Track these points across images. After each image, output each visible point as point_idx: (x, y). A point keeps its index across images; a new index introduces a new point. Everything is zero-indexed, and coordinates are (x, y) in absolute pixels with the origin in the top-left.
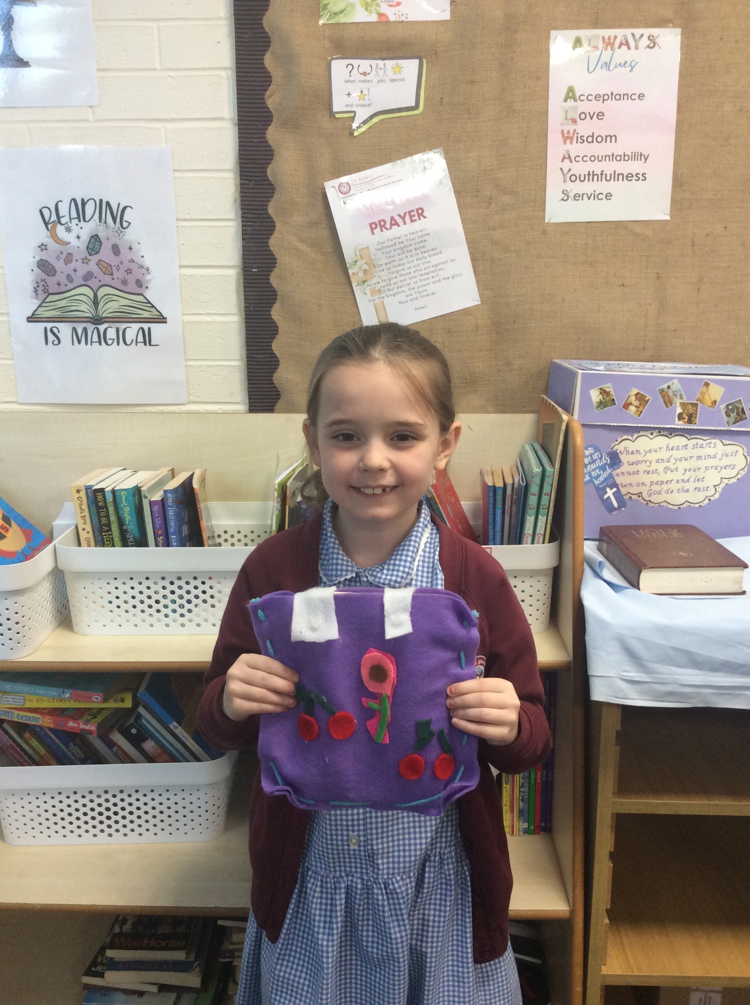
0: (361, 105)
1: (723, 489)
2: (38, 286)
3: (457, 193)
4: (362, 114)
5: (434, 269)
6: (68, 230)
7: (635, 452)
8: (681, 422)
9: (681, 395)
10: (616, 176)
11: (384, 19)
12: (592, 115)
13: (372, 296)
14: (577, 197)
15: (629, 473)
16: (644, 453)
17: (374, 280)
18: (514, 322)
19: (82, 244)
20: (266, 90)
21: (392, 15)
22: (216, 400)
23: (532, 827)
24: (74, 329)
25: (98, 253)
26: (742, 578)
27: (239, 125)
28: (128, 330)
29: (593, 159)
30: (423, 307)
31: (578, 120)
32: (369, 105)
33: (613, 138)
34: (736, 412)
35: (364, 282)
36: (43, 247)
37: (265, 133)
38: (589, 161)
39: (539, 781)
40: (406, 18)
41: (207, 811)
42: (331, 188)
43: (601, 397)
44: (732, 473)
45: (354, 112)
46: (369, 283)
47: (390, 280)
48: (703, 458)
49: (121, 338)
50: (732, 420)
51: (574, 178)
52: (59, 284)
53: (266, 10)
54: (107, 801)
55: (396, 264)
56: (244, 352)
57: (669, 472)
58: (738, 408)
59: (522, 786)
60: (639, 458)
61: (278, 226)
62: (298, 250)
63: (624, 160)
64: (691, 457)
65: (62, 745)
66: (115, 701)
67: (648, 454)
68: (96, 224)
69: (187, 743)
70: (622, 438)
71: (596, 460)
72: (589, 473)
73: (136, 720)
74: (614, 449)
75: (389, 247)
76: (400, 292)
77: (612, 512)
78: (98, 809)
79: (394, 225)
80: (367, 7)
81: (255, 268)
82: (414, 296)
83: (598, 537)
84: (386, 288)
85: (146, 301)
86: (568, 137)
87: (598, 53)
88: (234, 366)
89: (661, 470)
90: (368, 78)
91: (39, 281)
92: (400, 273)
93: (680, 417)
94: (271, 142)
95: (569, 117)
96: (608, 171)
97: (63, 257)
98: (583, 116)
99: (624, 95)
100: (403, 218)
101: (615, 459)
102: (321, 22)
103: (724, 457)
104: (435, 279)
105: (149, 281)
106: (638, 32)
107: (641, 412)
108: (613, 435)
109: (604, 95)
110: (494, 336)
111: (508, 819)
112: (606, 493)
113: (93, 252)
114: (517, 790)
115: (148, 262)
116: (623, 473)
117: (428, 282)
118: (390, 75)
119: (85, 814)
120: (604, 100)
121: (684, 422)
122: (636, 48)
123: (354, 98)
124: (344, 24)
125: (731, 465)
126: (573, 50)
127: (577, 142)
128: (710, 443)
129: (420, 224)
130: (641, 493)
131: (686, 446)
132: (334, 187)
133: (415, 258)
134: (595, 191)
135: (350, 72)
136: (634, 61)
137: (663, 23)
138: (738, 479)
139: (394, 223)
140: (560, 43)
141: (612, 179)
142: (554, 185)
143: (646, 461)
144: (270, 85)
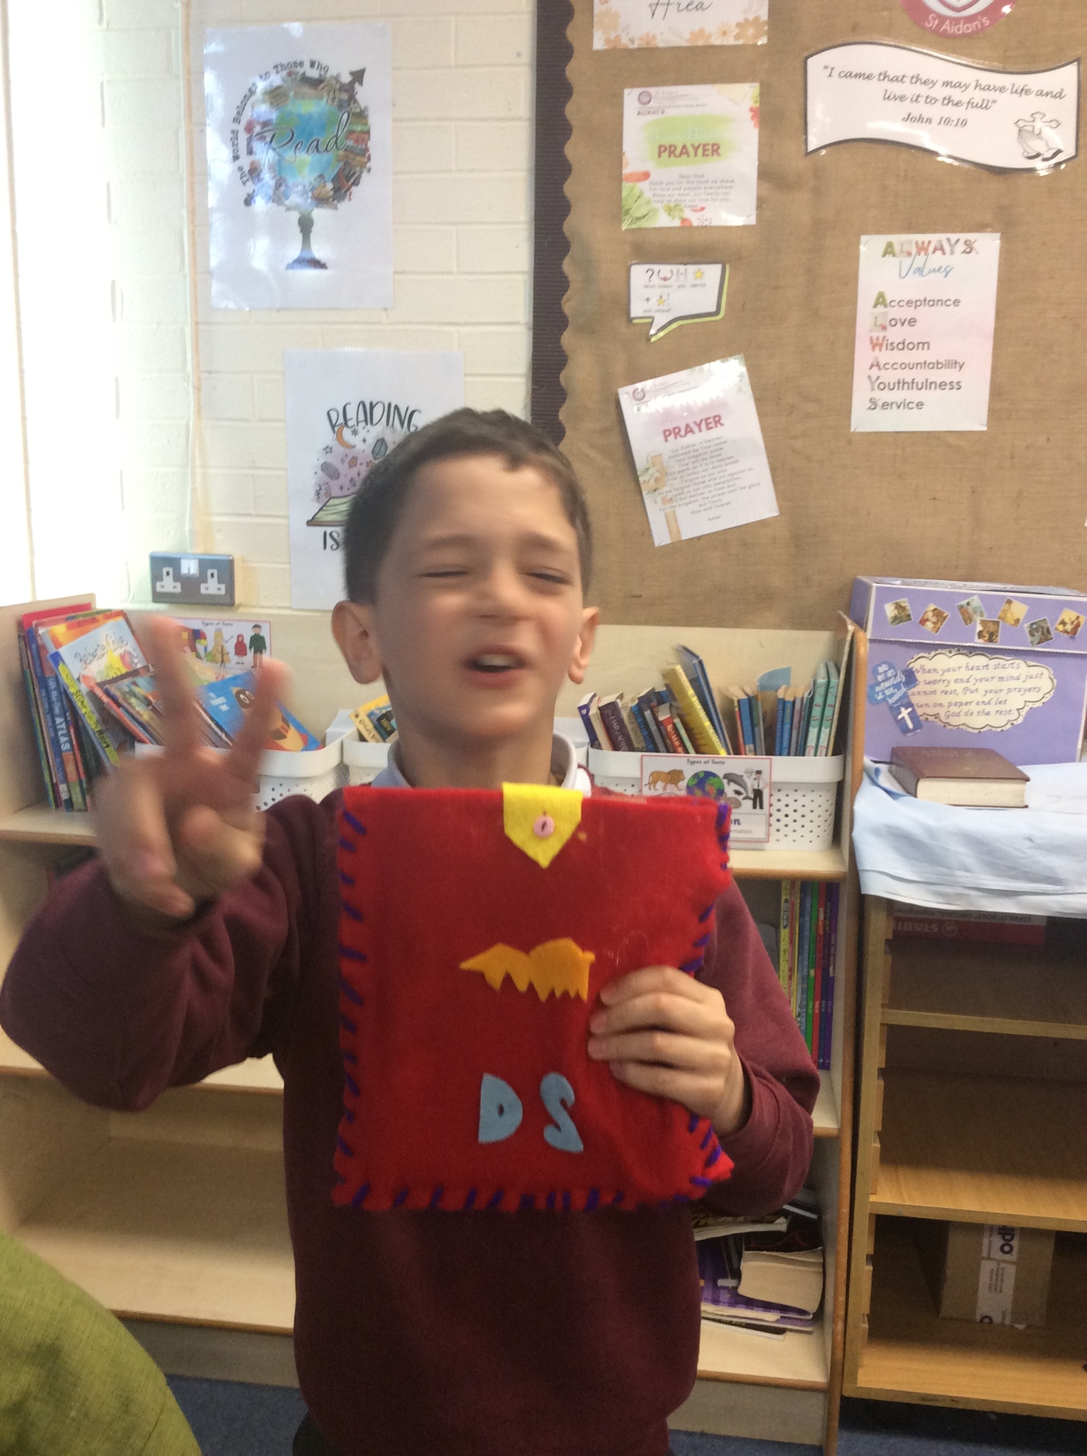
0: (660, 311)
1: (1027, 714)
2: (320, 489)
3: (758, 400)
4: (660, 320)
5: (730, 478)
6: (355, 433)
7: (932, 671)
8: (981, 641)
9: (981, 612)
10: (928, 385)
11: (687, 224)
12: (903, 321)
13: (663, 505)
14: (885, 405)
15: (925, 693)
16: (941, 673)
17: (666, 489)
18: (815, 535)
19: (368, 447)
20: (563, 295)
21: (696, 220)
26: (1024, 791)
27: (534, 329)
29: (903, 366)
30: (717, 518)
31: (888, 326)
33: (924, 345)
34: (1041, 632)
35: (655, 490)
36: (328, 450)
37: (560, 338)
38: (899, 369)
39: (817, 1011)
40: (710, 223)
42: (625, 394)
43: (896, 612)
44: (1037, 696)
45: (653, 318)
46: (660, 491)
47: (682, 489)
48: (1005, 679)
50: (1036, 639)
51: (883, 386)
52: (341, 486)
53: (567, 215)
55: (690, 472)
57: (968, 692)
58: (1043, 628)
60: (937, 677)
61: (568, 432)
62: (587, 456)
63: (937, 368)
64: (992, 678)
68: (384, 428)
70: (919, 656)
71: (890, 678)
74: (910, 667)
75: (682, 454)
76: (693, 502)
77: (907, 733)
79: (690, 432)
80: (670, 211)
82: (709, 505)
83: (888, 761)
84: (679, 497)
86: (876, 344)
87: (909, 260)
89: (960, 690)
90: (667, 283)
91: (322, 484)
92: (694, 482)
93: (980, 635)
94: (565, 348)
95: (879, 324)
96: (920, 379)
97: (347, 460)
98: (894, 322)
99: (938, 301)
100: (699, 425)
101: (910, 679)
102: (624, 227)
103: (1028, 679)
104: (732, 488)
106: (954, 237)
107: (939, 629)
108: (909, 651)
109: (916, 301)
110: (793, 550)
112: (901, 713)
116: (919, 693)
117: (723, 491)
118: (691, 279)
120: (916, 306)
121: (985, 640)
123: (653, 304)
124: (646, 229)
125: (1035, 688)
126: (884, 255)
127: (887, 349)
128: (1013, 664)
129: (716, 432)
130: (938, 714)
131: (987, 666)
132: (627, 393)
133: (710, 466)
134: (905, 400)
135: (650, 277)
136: (949, 266)
137: (980, 228)
138: (1043, 703)
139: (689, 430)
140: (870, 247)
141: (924, 387)
142: (861, 392)
143: (944, 681)
144: (567, 290)
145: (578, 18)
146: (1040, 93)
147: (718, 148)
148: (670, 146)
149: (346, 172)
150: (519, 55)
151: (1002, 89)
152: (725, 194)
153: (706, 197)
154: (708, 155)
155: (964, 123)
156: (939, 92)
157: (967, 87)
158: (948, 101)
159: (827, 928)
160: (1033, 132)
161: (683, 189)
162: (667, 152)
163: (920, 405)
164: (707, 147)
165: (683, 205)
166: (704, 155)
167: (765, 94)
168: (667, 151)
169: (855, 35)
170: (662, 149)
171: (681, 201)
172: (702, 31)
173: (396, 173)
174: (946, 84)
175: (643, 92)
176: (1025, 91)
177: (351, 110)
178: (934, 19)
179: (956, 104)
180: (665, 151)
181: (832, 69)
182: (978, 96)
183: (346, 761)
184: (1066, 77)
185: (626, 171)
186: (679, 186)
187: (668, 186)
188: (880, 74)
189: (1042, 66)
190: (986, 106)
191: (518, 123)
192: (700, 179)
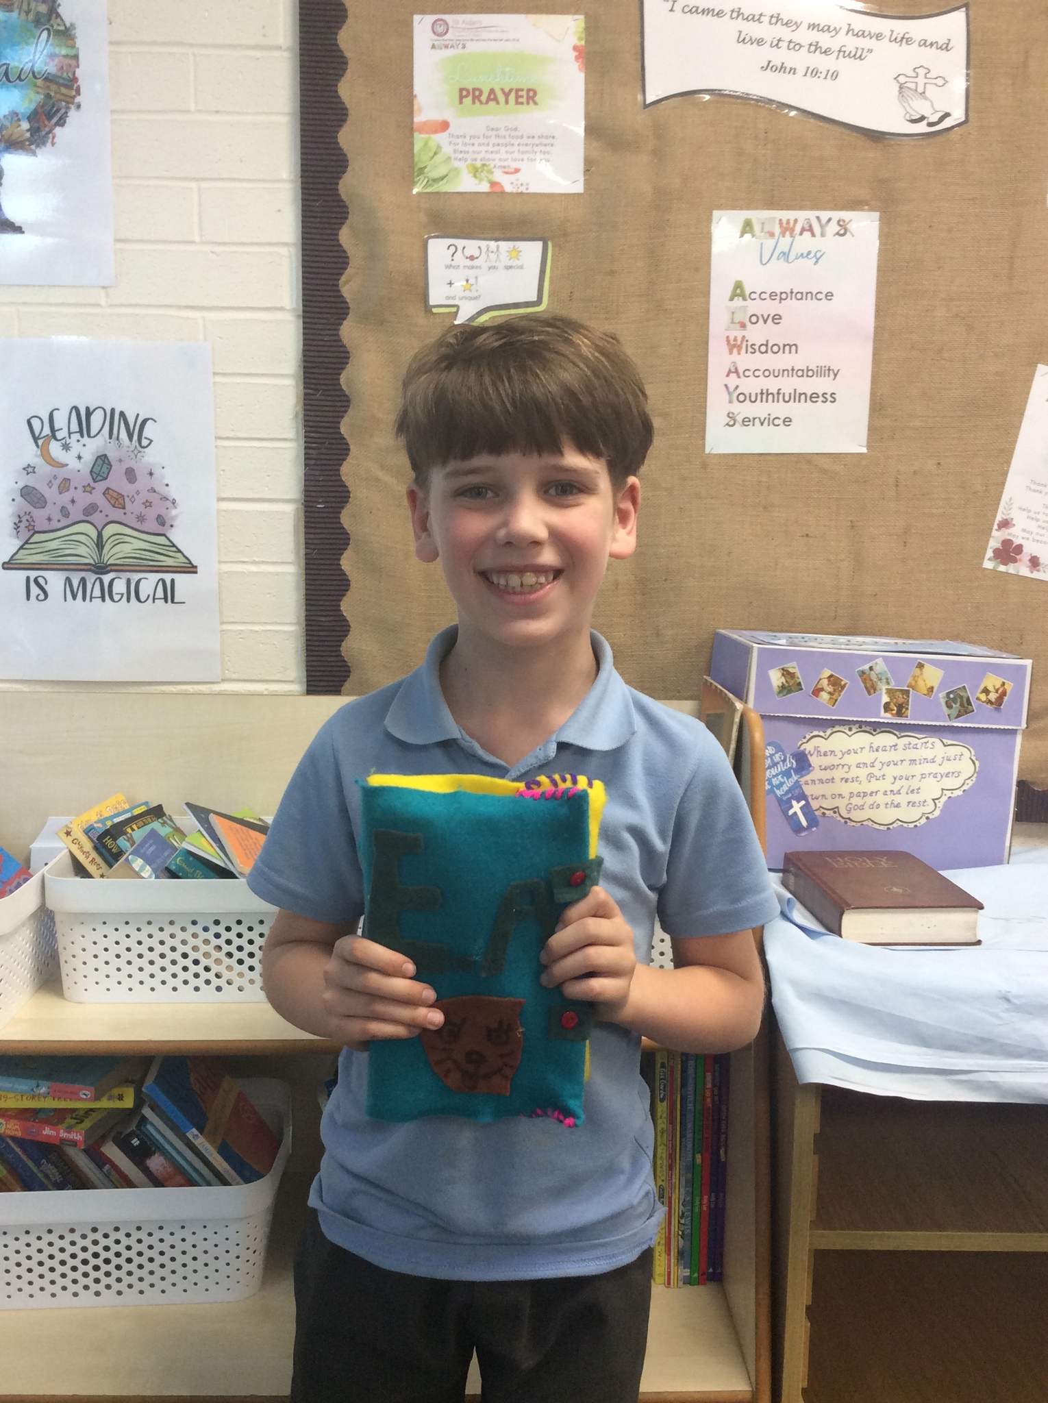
0: (466, 298)
1: (945, 805)
2: (20, 522)
4: (468, 309)
6: (66, 447)
7: (829, 753)
8: (888, 715)
9: (887, 679)
10: (797, 396)
11: (497, 189)
12: (765, 318)
14: (746, 421)
15: (821, 781)
16: (840, 756)
18: (666, 580)
19: (85, 466)
20: (341, 274)
21: (508, 184)
22: (260, 677)
23: (696, 1275)
24: (68, 580)
25: (106, 479)
26: (976, 923)
27: (304, 317)
28: (142, 583)
29: (767, 373)
31: (749, 325)
32: (476, 298)
33: (792, 347)
34: (960, 703)
36: (29, 469)
37: (339, 330)
38: (762, 377)
39: (705, 1208)
40: (527, 189)
41: (238, 1257)
43: (783, 680)
44: (956, 783)
45: (457, 306)
48: (918, 762)
49: (134, 593)
50: (954, 712)
51: (743, 398)
52: (49, 519)
53: (344, 172)
54: (95, 1243)
56: (303, 614)
57: (873, 780)
58: (961, 697)
59: (682, 1216)
60: (835, 761)
61: (354, 450)
62: (378, 480)
63: (808, 376)
64: (902, 761)
65: (31, 1164)
66: (110, 1098)
67: (846, 755)
68: (105, 441)
69: (211, 1159)
70: (812, 734)
71: (778, 763)
72: (769, 780)
73: (138, 1126)
74: (802, 748)
77: (800, 833)
78: (81, 1256)
80: (476, 172)
81: (320, 503)
83: (782, 868)
85: (169, 543)
86: (734, 346)
87: (772, 242)
88: (288, 632)
89: (863, 778)
90: (475, 262)
91: (22, 514)
93: (887, 707)
94: (346, 341)
95: (736, 320)
96: (787, 390)
97: (56, 483)
98: (755, 319)
99: (807, 293)
101: (802, 763)
102: (415, 191)
103: (945, 761)
105: (174, 518)
106: (825, 215)
107: (836, 700)
108: (801, 729)
109: (781, 293)
110: (639, 598)
111: (663, 1264)
112: (791, 807)
113: (99, 478)
114: (675, 1222)
115: (173, 493)
116: (813, 781)
118: (505, 259)
119: (63, 1263)
120: (781, 299)
121: (892, 714)
122: (823, 235)
123: (457, 289)
124: (446, 193)
125: (953, 773)
126: (742, 236)
127: (747, 352)
128: (926, 743)
130: (837, 807)
131: (895, 746)
134: (769, 415)
135: (453, 255)
136: (820, 251)
137: (856, 204)
138: (964, 791)
140: (724, 225)
141: (792, 400)
142: (717, 406)
143: (843, 766)
144: (346, 269)
146: (923, 43)
147: (535, 92)
148: (474, 90)
149: (47, 108)
151: (879, 36)
152: (544, 152)
153: (521, 156)
154: (522, 103)
155: (835, 75)
156: (805, 36)
157: (837, 31)
158: (815, 47)
159: (716, 1098)
160: (916, 90)
161: (491, 145)
162: (470, 98)
163: (787, 421)
164: (520, 93)
165: (492, 166)
166: (517, 103)
167: (592, 29)
168: (470, 95)
170: (464, 93)
171: (489, 160)
173: (113, 112)
174: (812, 26)
175: (439, 20)
176: (905, 40)
177: (52, 26)
179: (825, 52)
180: (467, 96)
182: (852, 43)
183: (50, 904)
184: (953, 25)
185: (417, 119)
186: (486, 141)
187: (473, 141)
188: (733, 11)
189: (925, 12)
190: (861, 56)
191: (277, 53)
192: (513, 133)
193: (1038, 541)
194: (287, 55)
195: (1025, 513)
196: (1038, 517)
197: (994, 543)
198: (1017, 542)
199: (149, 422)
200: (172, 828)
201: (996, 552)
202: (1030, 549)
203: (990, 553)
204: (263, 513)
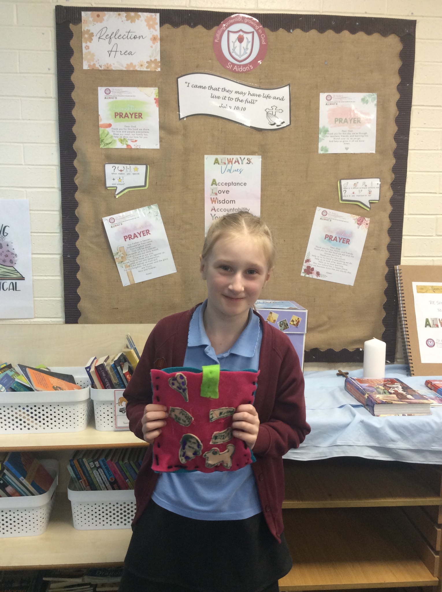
0: (120, 184)
3: (165, 224)
4: (120, 188)
5: (155, 256)
11: (129, 147)
12: (224, 191)
13: (126, 268)
17: (127, 261)
18: (192, 281)
20: (75, 176)
21: (133, 146)
22: (48, 316)
27: (61, 191)
28: (5, 283)
29: (225, 210)
30: (150, 274)
31: (218, 194)
32: (123, 184)
33: (233, 201)
34: (284, 326)
35: (122, 262)
37: (74, 195)
38: (223, 211)
40: (140, 147)
41: (37, 520)
42: (106, 220)
45: (117, 187)
46: (124, 262)
47: (134, 261)
49: (2, 287)
53: (75, 141)
55: (136, 254)
56: (63, 294)
58: (285, 323)
61: (80, 236)
62: (90, 247)
69: (28, 487)
73: (2, 477)
75: (133, 246)
76: (139, 267)
80: (121, 141)
81: (69, 255)
82: (146, 268)
84: (132, 265)
85: (15, 270)
86: (214, 201)
87: (225, 166)
88: (58, 300)
90: (122, 172)
92: (139, 258)
94: (77, 199)
95: (214, 192)
99: (237, 183)
100: (140, 234)
102: (101, 147)
104: (155, 261)
105: (16, 260)
106: (243, 157)
109: (229, 183)
110: (183, 287)
115: (16, 252)
117: (152, 262)
118: (133, 171)
120: (229, 185)
122: (242, 163)
123: (116, 181)
124: (111, 148)
126: (214, 164)
127: (218, 203)
129: (147, 237)
132: (107, 220)
133: (146, 251)
135: (114, 170)
136: (241, 169)
137: (253, 153)
139: (135, 236)
140: (209, 160)
142: (208, 221)
144: (76, 174)
145: (76, 54)
146: (275, 98)
147: (141, 114)
148: (120, 113)
150: (49, 69)
151: (259, 96)
152: (145, 135)
153: (137, 136)
154: (137, 118)
155: (245, 109)
156: (234, 96)
157: (245, 94)
160: (272, 114)
161: (127, 132)
162: (119, 116)
164: (136, 114)
165: (127, 139)
166: (135, 118)
167: (160, 92)
168: (119, 115)
169: (198, 70)
170: (117, 114)
171: (126, 137)
172: (131, 64)
174: (237, 92)
175: (106, 89)
176: (268, 97)
178: (230, 65)
179: (241, 101)
180: (117, 115)
181: (189, 83)
182: (250, 98)
184: (285, 92)
185: (100, 123)
186: (125, 131)
187: (120, 130)
188: (209, 87)
189: (275, 86)
190: (253, 103)
191: (51, 99)
192: (134, 128)
193: (319, 266)
194: (54, 100)
195: (314, 257)
196: (319, 258)
197: (304, 267)
198: (312, 267)
199: (7, 227)
200: (14, 372)
201: (305, 270)
202: (316, 269)
203: (303, 271)
204: (49, 258)
